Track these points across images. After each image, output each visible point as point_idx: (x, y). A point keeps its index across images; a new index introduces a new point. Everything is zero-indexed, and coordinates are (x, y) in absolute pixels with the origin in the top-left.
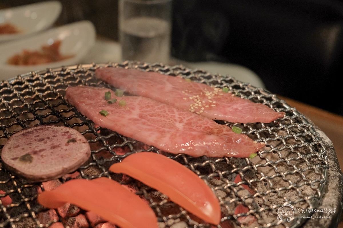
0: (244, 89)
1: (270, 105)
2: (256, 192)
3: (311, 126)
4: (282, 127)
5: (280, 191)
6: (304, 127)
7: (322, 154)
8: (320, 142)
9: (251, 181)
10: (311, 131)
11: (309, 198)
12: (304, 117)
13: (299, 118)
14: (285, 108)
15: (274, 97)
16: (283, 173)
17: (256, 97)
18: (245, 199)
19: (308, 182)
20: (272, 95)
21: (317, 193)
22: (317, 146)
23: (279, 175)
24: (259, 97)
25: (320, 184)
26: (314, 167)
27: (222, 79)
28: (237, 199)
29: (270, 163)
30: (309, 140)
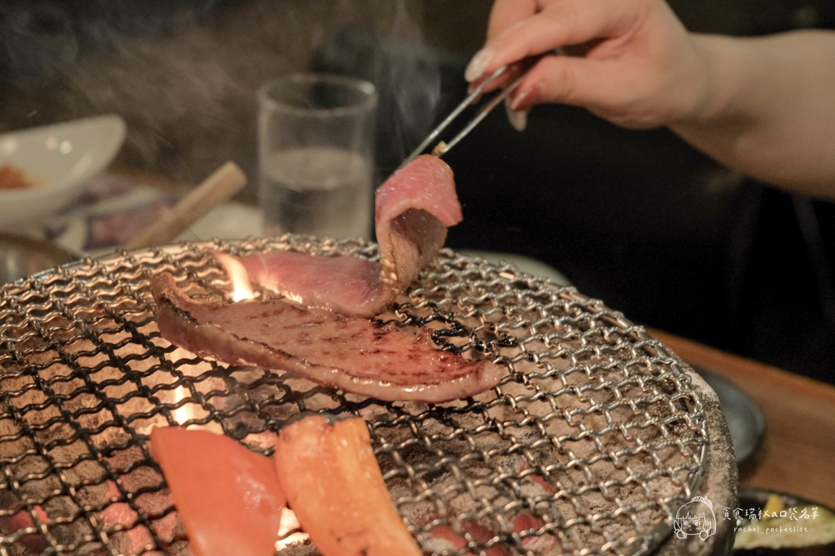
0: (536, 289)
1: (590, 320)
2: (558, 490)
3: (675, 362)
4: (615, 364)
5: (608, 487)
6: (659, 363)
7: (695, 417)
8: (693, 393)
9: (549, 468)
10: (676, 371)
11: (667, 500)
12: (660, 344)
13: (650, 347)
14: (621, 327)
15: (599, 305)
16: (615, 453)
17: (560, 305)
18: (537, 503)
19: (666, 470)
20: (594, 301)
21: (683, 492)
22: (687, 402)
23: (606, 456)
24: (567, 306)
25: (691, 475)
26: (678, 441)
27: (489, 269)
28: (520, 502)
29: (588, 434)
30: (669, 389)
